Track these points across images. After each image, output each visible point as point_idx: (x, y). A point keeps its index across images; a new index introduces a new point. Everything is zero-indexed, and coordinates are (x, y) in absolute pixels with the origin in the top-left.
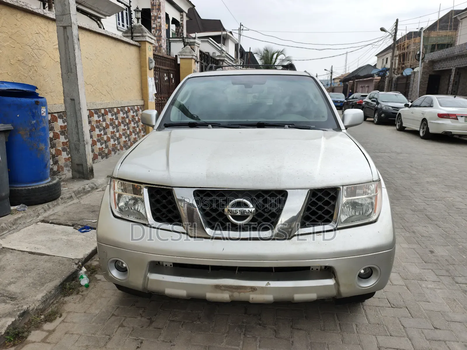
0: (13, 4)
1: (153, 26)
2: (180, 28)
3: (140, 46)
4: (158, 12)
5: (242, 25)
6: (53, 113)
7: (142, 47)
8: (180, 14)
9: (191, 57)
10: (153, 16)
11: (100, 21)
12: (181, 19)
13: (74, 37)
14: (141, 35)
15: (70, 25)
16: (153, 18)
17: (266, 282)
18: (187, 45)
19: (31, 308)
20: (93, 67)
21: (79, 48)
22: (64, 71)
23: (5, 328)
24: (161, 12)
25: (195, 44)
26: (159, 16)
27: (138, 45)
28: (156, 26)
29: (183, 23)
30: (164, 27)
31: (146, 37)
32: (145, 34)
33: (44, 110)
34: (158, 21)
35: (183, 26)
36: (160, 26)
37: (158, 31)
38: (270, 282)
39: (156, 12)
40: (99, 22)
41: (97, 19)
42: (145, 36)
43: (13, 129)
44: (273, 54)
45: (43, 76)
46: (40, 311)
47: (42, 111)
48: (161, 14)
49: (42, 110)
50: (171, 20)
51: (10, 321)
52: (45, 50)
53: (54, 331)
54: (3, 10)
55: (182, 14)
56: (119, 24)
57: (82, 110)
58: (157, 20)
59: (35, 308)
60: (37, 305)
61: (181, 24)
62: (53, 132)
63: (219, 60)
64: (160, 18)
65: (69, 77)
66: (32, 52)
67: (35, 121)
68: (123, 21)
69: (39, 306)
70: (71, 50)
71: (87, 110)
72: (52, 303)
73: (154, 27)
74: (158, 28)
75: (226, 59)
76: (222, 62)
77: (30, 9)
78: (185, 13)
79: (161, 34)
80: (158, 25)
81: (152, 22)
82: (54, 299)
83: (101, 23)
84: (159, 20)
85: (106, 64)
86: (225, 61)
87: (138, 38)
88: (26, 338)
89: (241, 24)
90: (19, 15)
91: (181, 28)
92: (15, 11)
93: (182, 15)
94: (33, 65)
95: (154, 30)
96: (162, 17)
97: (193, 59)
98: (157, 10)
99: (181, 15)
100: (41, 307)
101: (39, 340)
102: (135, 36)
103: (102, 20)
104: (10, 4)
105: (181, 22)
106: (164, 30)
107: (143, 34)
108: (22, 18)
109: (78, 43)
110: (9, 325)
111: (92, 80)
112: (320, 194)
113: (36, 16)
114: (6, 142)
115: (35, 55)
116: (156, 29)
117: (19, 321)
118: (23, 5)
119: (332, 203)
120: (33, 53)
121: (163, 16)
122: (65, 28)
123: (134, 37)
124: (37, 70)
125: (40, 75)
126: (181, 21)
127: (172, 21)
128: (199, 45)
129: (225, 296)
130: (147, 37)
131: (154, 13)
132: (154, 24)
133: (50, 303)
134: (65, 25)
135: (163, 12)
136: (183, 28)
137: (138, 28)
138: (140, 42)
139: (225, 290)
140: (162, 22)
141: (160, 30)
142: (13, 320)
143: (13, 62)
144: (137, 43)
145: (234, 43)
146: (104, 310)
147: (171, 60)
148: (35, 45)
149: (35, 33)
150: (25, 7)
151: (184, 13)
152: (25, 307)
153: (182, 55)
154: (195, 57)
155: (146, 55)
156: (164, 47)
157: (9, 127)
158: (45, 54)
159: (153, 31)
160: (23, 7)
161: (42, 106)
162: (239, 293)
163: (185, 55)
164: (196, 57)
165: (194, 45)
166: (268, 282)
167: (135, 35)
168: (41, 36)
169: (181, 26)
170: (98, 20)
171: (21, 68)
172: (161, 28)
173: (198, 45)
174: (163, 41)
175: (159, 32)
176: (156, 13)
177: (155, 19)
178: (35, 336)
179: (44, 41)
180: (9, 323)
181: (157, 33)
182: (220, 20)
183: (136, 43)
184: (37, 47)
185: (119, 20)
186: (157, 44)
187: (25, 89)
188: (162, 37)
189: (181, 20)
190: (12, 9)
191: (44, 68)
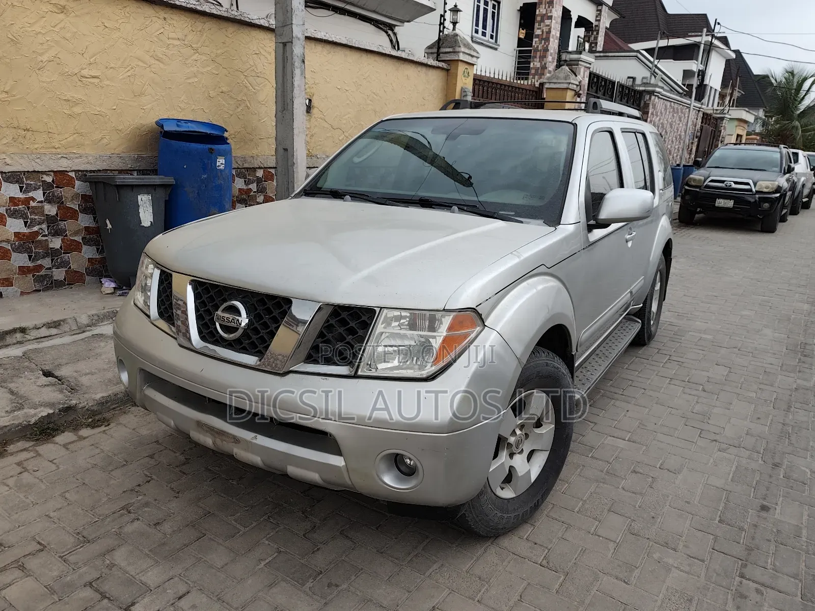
0: (221, 14)
1: (536, 33)
2: (592, 34)
3: (449, 68)
4: (549, 7)
5: (719, 24)
6: (267, 168)
7: (452, 71)
8: (597, 7)
9: (565, 86)
10: (539, 15)
11: (392, 30)
12: (597, 17)
13: (295, 58)
14: (452, 51)
15: (291, 40)
16: (539, 18)
17: (253, 435)
18: (563, 65)
19: (81, 406)
20: (348, 102)
21: (302, 74)
22: (280, 108)
23: (37, 418)
24: (553, 7)
25: (580, 63)
26: (549, 15)
27: (445, 67)
28: (541, 33)
29: (599, 24)
30: (556, 33)
31: (459, 54)
32: (457, 49)
33: (221, 160)
34: (547, 24)
35: (598, 30)
36: (549, 32)
37: (543, 41)
38: (259, 437)
39: (545, 8)
40: (390, 32)
41: (387, 28)
42: (459, 52)
43: (175, 183)
44: (805, 79)
45: (257, 114)
46: (92, 413)
47: (218, 163)
48: (554, 10)
49: (218, 160)
50: (574, 19)
51: (45, 412)
52: (266, 77)
53: (85, 438)
54: (208, 23)
55: (600, 8)
56: (477, 32)
57: (295, 165)
58: (546, 21)
59: (87, 407)
60: (90, 405)
61: (596, 26)
62: (264, 196)
63: (644, 91)
64: (550, 18)
65: (283, 117)
66: (245, 80)
67: (205, 176)
68: (484, 27)
69: (92, 406)
70: (289, 77)
71: (307, 168)
72: (114, 408)
73: (538, 35)
74: (544, 37)
75: (658, 89)
76: (648, 96)
77: (247, 20)
78: (607, 5)
79: (547, 46)
80: (544, 31)
81: (536, 25)
82: (118, 405)
83: (395, 34)
84: (547, 22)
85: (373, 97)
86: (655, 94)
87: (447, 55)
88: (54, 437)
89: (717, 21)
90: (231, 29)
91: (595, 33)
92: (224, 24)
93: (600, 11)
94: (243, 98)
95: (537, 39)
96: (554, 17)
97: (568, 90)
98: (547, 5)
99: (597, 10)
100: (95, 408)
101: (62, 443)
102: (443, 53)
103: (397, 29)
104: (216, 14)
105: (595, 23)
106: (555, 38)
107: (454, 49)
108: (235, 33)
109: (301, 66)
110: (42, 416)
111: (345, 122)
112: (344, 315)
113: (257, 29)
114: (166, 201)
115: (249, 84)
116: (541, 37)
117: (59, 415)
118: (236, 14)
119: (360, 332)
120: (247, 82)
121: (557, 13)
122: (285, 44)
123: (441, 55)
124: (249, 106)
125: (254, 113)
126: (596, 20)
127: (576, 22)
128: (590, 64)
129: (208, 440)
130: (461, 54)
131: (541, 11)
132: (538, 29)
133: (111, 407)
134: (285, 41)
135: (557, 6)
136: (598, 34)
137: (450, 38)
138: (449, 63)
139: (207, 431)
140: (552, 26)
141: (547, 40)
142: (51, 411)
143: (212, 94)
144: (443, 64)
145: (725, 58)
146: (155, 433)
147: (528, 91)
148: (252, 71)
149: (254, 53)
150: (238, 18)
151: (604, 6)
152: (74, 402)
153: (550, 83)
154: (575, 86)
155: (456, 84)
156: (550, 69)
157: (170, 180)
158: (266, 83)
159: (536, 41)
160: (236, 17)
161: (219, 156)
162: (222, 440)
163: (555, 83)
164: (577, 85)
165: (577, 65)
166: (256, 435)
167: (443, 50)
168: (262, 57)
169: (595, 30)
170: (389, 29)
171: (224, 103)
172: (549, 36)
173: (588, 65)
174: (550, 58)
175: (545, 43)
176: (545, 10)
177: (542, 21)
178: (64, 438)
179: (265, 64)
180: (44, 414)
181: (541, 45)
182: (705, 15)
183: (441, 64)
184: (254, 74)
185: (477, 25)
186: (539, 63)
187: (209, 132)
188: (548, 50)
189: (598, 19)
190: (220, 22)
191: (262, 103)
